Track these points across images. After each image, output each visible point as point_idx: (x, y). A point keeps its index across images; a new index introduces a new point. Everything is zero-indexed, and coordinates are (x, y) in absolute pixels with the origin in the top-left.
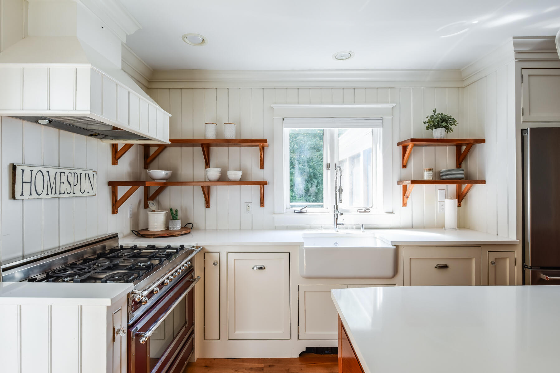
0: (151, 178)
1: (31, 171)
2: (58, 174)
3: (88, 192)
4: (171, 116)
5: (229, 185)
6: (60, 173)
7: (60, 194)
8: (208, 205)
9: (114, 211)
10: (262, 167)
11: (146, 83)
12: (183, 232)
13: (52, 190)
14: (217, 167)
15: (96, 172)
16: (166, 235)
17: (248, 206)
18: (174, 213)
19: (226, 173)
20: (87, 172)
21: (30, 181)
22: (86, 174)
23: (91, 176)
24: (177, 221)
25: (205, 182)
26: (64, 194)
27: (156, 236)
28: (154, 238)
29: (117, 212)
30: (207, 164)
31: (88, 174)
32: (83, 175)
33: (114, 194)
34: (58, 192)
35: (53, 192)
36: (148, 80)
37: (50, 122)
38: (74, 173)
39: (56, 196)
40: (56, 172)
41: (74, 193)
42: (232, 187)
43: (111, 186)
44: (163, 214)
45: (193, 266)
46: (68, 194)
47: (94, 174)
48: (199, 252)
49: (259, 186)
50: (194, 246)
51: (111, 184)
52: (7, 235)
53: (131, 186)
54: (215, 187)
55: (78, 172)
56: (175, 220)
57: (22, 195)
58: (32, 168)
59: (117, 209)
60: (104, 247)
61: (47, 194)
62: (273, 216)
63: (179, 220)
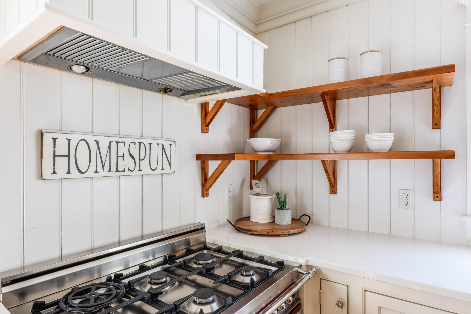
0: (253, 149)
1: (69, 140)
2: (114, 145)
3: (163, 169)
4: (266, 47)
5: (369, 158)
6: (117, 143)
7: (117, 171)
8: (333, 189)
9: (205, 193)
10: (436, 125)
11: (252, 27)
12: (292, 231)
13: (103, 166)
14: (348, 129)
15: (174, 142)
16: (266, 233)
17: (406, 196)
18: (283, 199)
19: (364, 137)
20: (160, 142)
21: (67, 154)
22: (158, 144)
23: (167, 147)
24: (285, 211)
25: (329, 154)
26: (124, 171)
27: (254, 233)
28: (251, 234)
29: (207, 195)
30: (333, 126)
31: (162, 145)
32: (154, 146)
33: (204, 170)
34: (113, 169)
35: (107, 168)
36: (255, 21)
37: (88, 69)
38: (140, 143)
39: (110, 174)
40: (111, 142)
41: (140, 170)
42: (375, 163)
43: (200, 161)
44: (268, 200)
45: (300, 299)
46: (131, 171)
47: (171, 145)
48: (309, 279)
49: (432, 160)
50: (302, 264)
51: (198, 157)
52: (34, 228)
53: (222, 161)
54: (346, 161)
55: (147, 142)
56: (284, 209)
57: (54, 173)
58: (69, 137)
59: (208, 191)
60: (188, 242)
61: (96, 172)
62: (464, 219)
63: (289, 211)
